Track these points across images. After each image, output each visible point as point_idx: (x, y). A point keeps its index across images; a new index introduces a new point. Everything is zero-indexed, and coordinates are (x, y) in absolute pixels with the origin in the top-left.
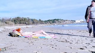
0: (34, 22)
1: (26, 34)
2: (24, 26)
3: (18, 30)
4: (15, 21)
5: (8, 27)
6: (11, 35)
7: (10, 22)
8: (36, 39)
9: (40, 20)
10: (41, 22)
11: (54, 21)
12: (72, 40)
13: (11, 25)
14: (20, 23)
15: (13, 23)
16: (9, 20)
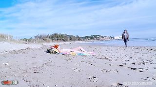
0: (71, 38)
1: (64, 50)
2: (62, 43)
3: (56, 47)
4: (52, 37)
5: (45, 44)
6: (49, 51)
7: (48, 39)
8: (74, 56)
9: (78, 37)
10: (79, 38)
11: (92, 38)
12: (112, 57)
13: (48, 42)
14: (58, 40)
15: (51, 40)
16: (47, 37)
